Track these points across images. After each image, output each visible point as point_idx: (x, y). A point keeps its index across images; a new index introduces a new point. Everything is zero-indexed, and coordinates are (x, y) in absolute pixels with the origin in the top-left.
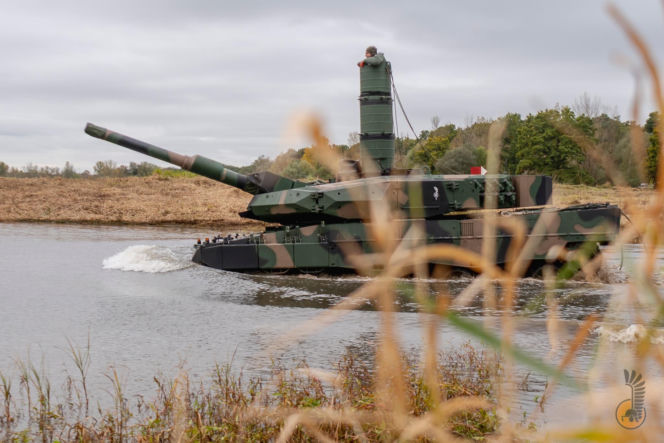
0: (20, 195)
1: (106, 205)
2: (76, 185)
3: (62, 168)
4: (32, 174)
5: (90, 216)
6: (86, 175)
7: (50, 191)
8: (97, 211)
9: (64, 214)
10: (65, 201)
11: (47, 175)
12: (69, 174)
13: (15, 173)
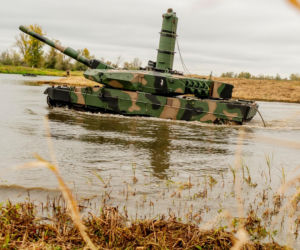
0: (254, 88)
1: (293, 94)
2: (280, 84)
3: (275, 76)
4: (261, 78)
5: (284, 99)
6: (285, 80)
7: (268, 87)
8: (289, 96)
9: (273, 97)
10: (274, 91)
11: (268, 79)
12: (278, 79)
13: (254, 78)
